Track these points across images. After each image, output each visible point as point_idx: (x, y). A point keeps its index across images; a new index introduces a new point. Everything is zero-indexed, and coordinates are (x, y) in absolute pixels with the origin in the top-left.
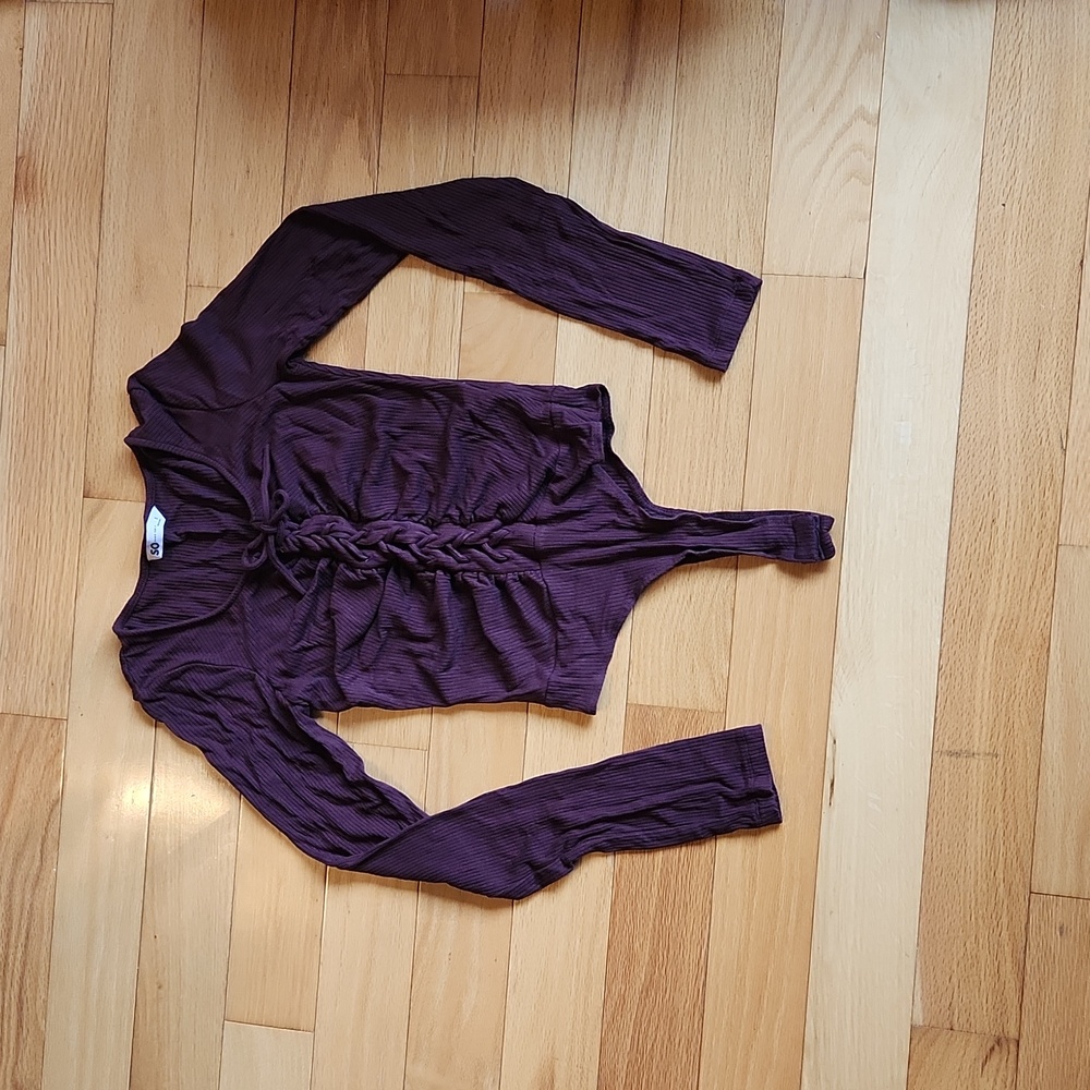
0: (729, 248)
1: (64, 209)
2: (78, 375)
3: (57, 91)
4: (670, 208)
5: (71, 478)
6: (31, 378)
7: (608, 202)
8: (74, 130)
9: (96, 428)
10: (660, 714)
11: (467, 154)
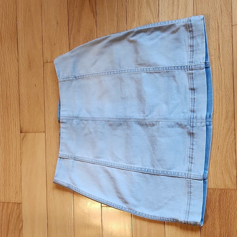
0: (219, 18)
1: (7, 45)
2: (15, 95)
3: (3, 10)
4: (195, 8)
5: (16, 127)
6: (3, 98)
7: (173, 11)
8: (8, 21)
9: (22, 111)
10: (212, 191)
11: (124, 4)
